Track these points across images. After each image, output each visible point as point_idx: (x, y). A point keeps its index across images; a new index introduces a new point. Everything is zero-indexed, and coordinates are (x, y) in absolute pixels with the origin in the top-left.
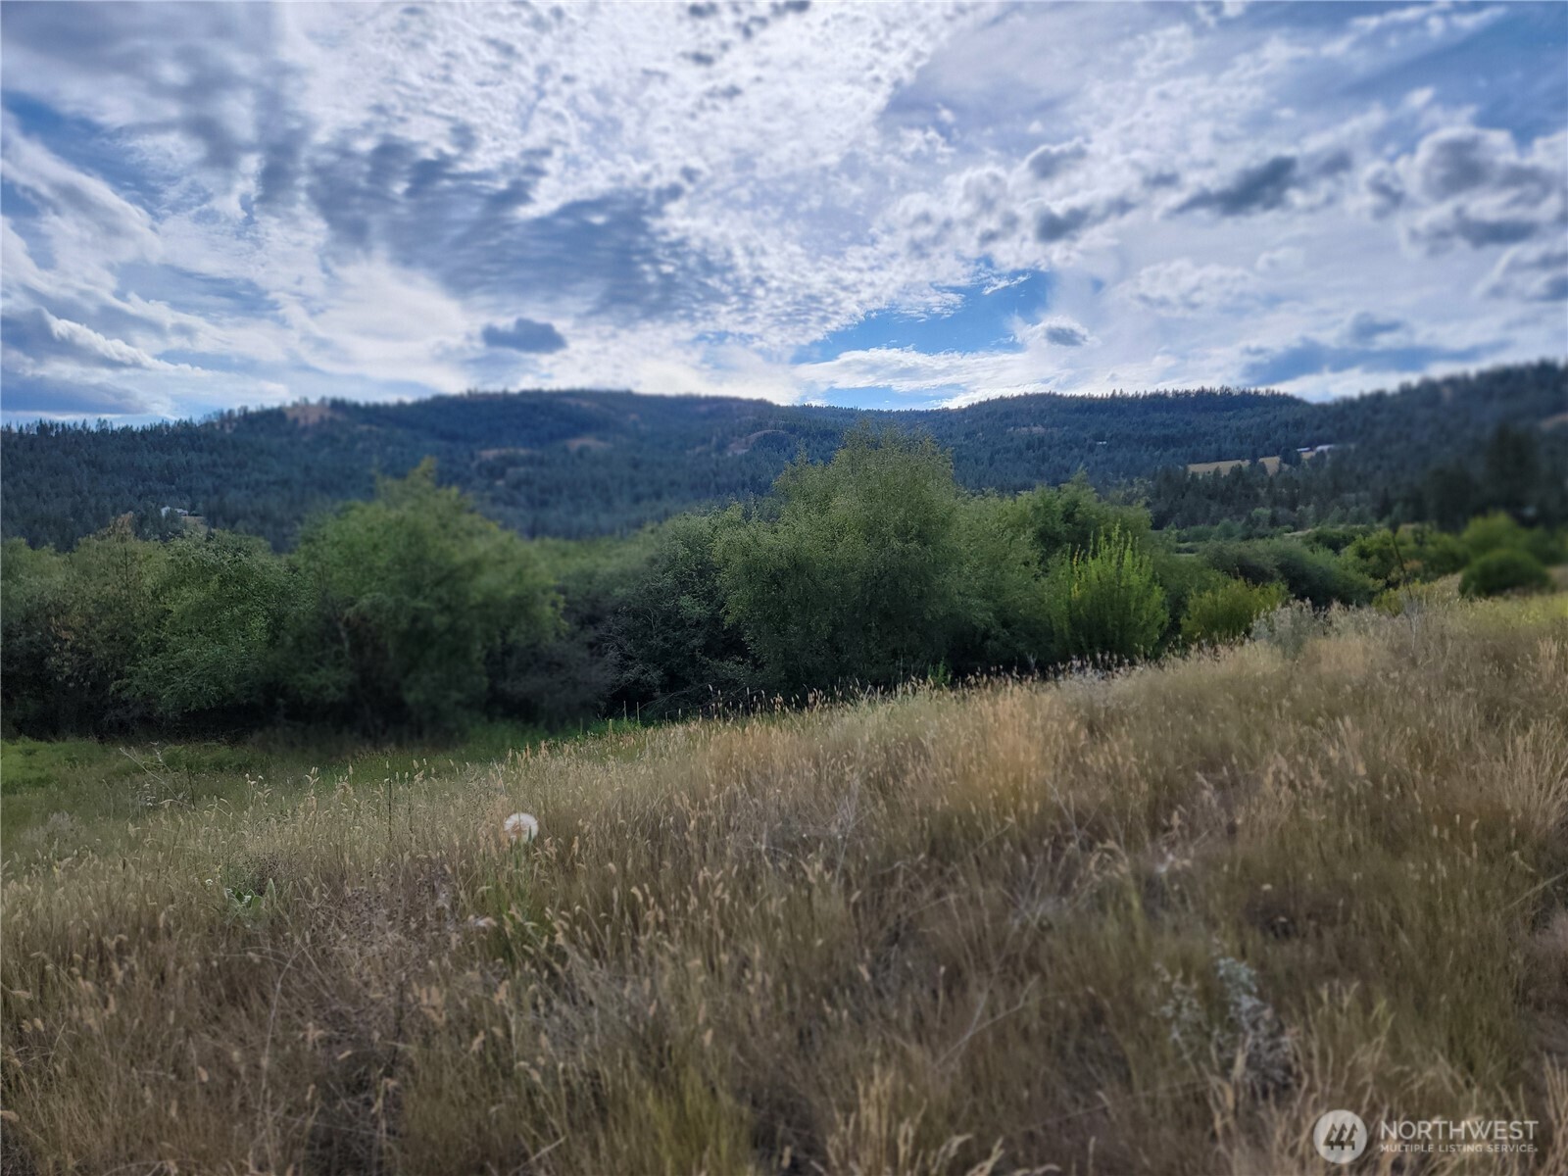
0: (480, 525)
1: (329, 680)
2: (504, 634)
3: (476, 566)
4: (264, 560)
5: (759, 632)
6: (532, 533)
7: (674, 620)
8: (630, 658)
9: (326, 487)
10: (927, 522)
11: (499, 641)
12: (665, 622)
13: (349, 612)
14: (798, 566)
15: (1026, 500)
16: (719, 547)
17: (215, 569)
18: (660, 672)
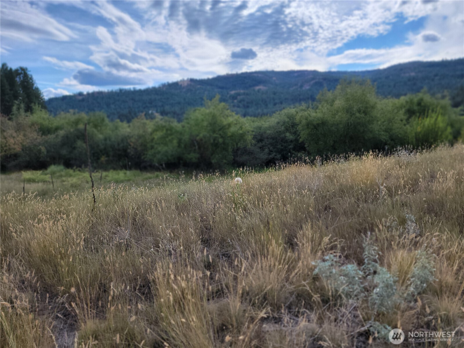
0: (230, 113)
1: (193, 156)
2: (237, 144)
3: (229, 125)
4: (176, 124)
5: (310, 144)
6: (244, 115)
7: (284, 140)
8: (272, 151)
9: (189, 104)
10: (366, 108)
11: (235, 146)
12: (282, 141)
13: (198, 138)
14: (323, 123)
15: (403, 99)
16: (298, 118)
17: (164, 127)
18: (280, 155)
